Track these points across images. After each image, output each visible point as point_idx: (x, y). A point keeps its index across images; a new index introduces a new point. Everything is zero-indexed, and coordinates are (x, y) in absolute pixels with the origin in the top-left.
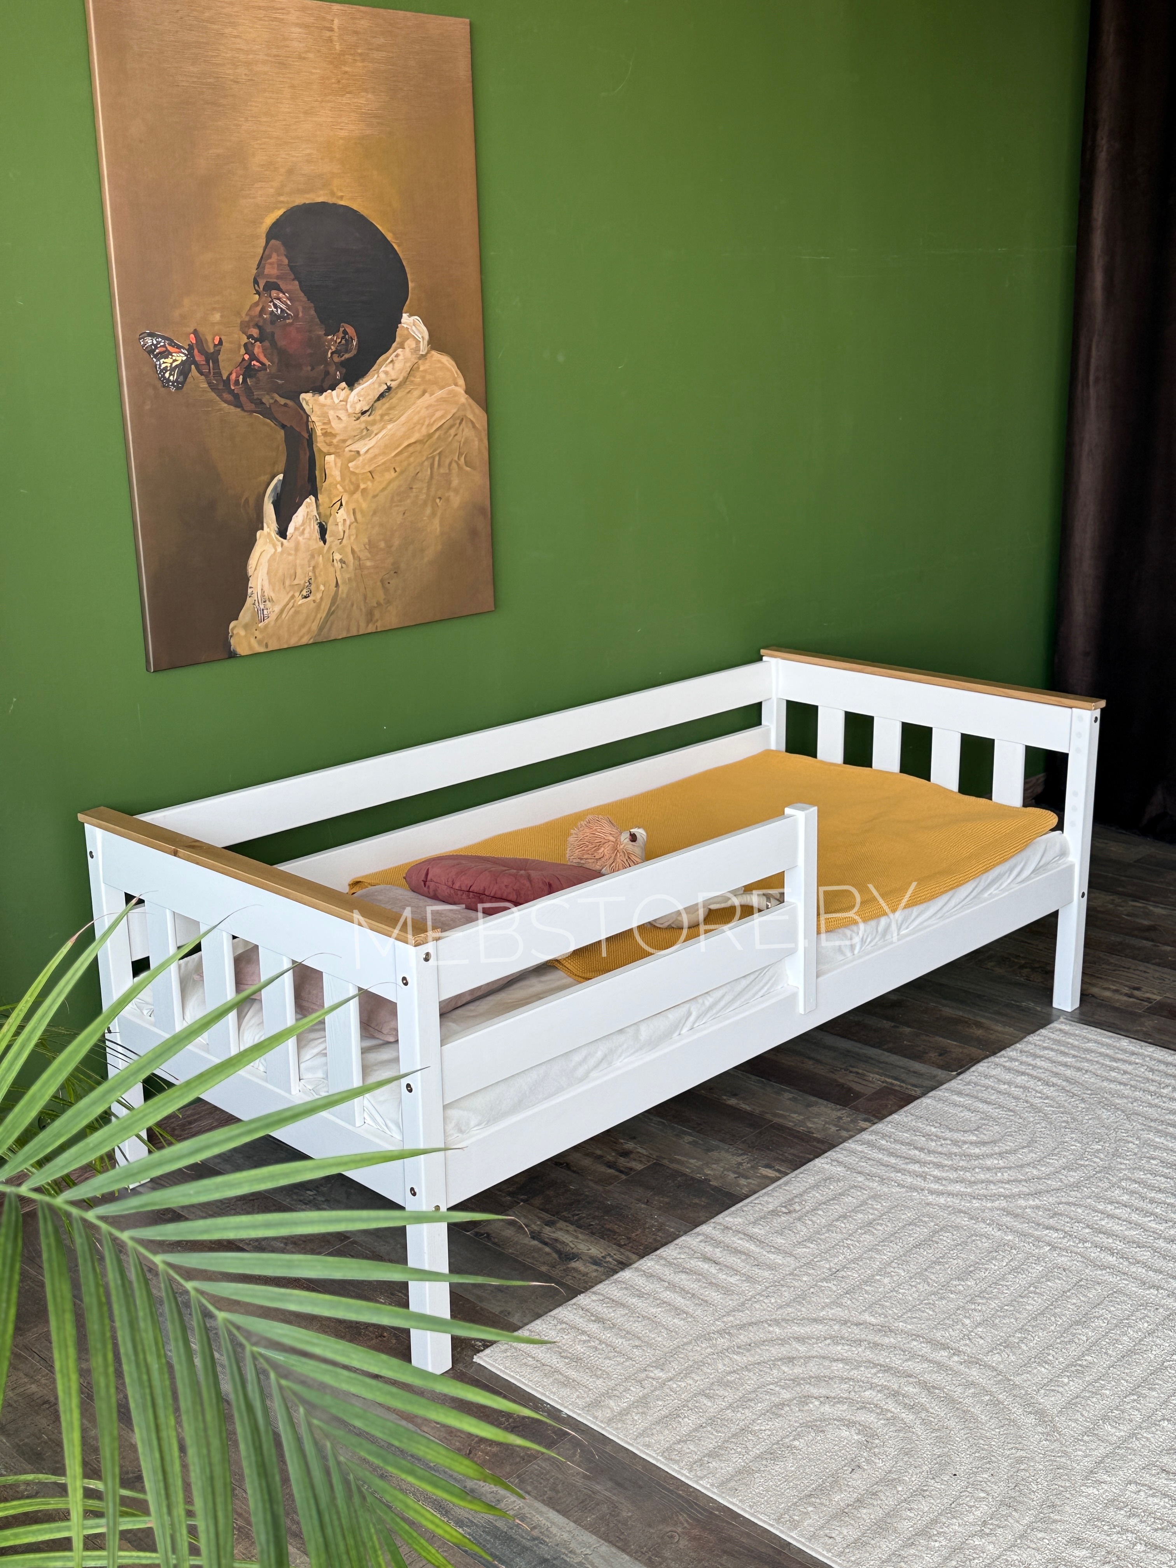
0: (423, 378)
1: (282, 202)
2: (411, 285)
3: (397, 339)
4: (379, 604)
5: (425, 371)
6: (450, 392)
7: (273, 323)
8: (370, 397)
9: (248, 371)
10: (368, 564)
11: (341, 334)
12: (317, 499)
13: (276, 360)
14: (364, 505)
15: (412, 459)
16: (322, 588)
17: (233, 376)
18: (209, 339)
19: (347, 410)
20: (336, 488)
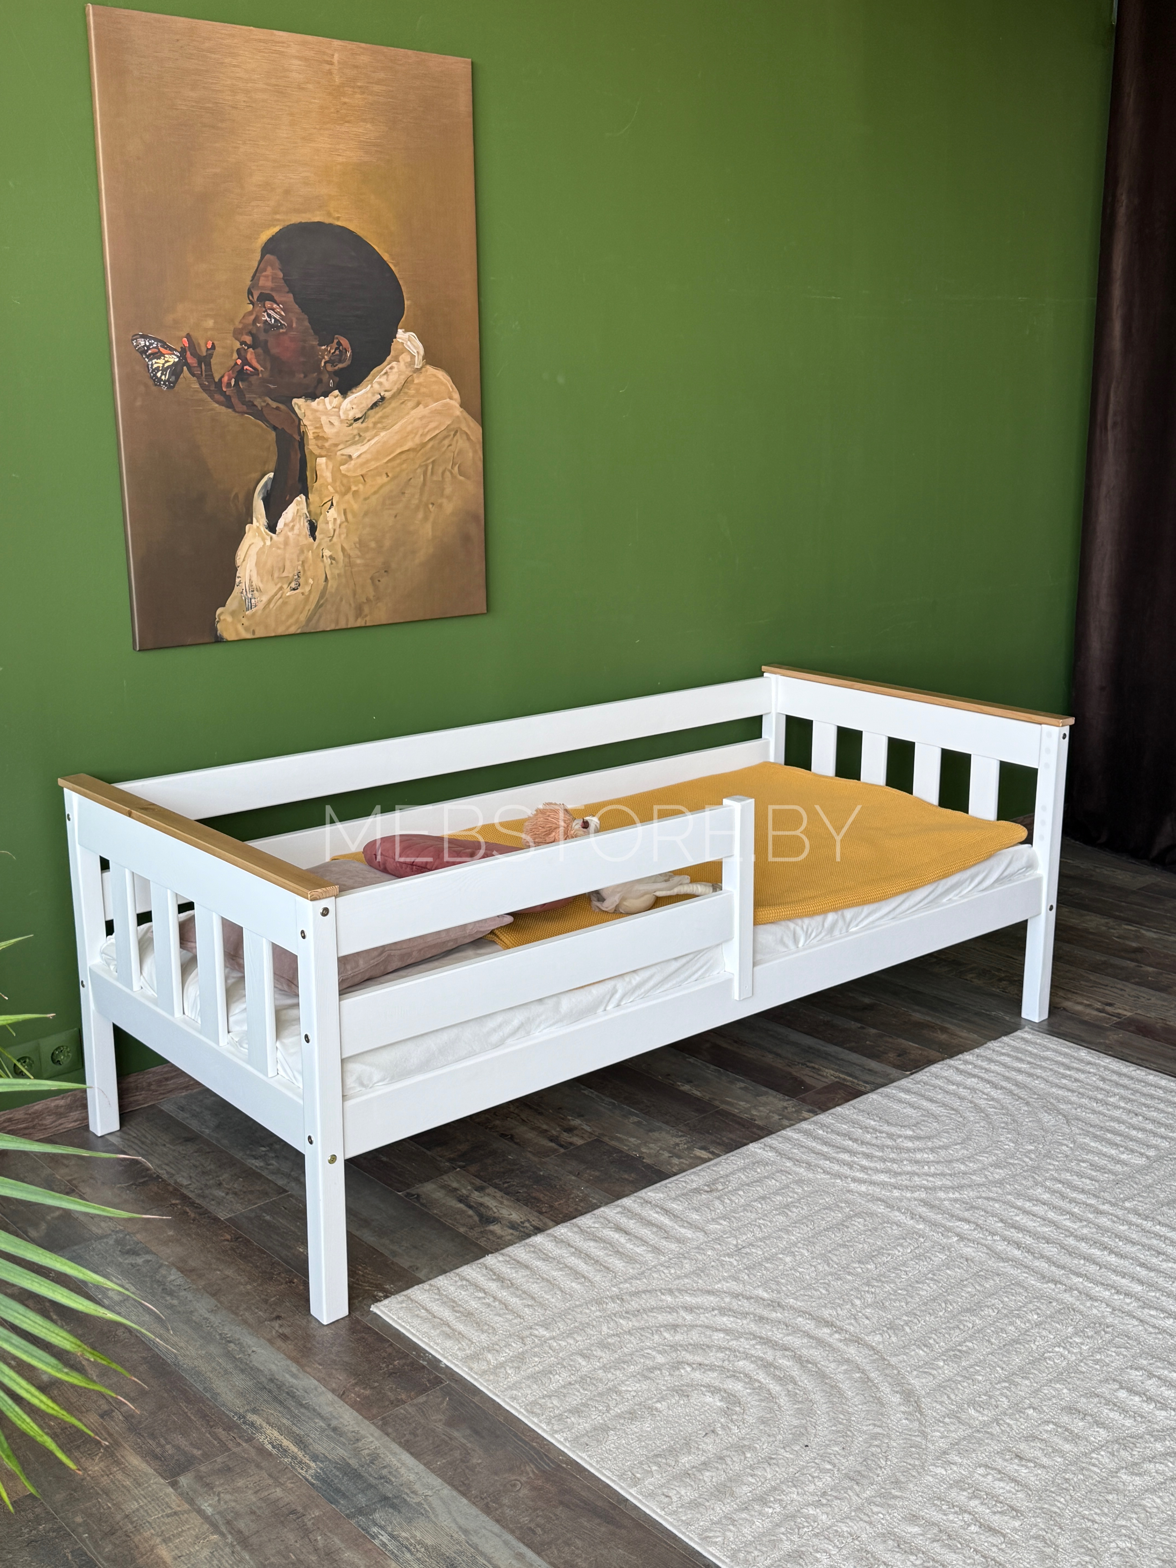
0: (417, 390)
1: (278, 220)
2: (407, 303)
3: (392, 353)
4: (368, 600)
5: (420, 384)
6: (445, 405)
7: (266, 331)
8: (364, 405)
9: (241, 375)
10: (359, 561)
11: (335, 345)
12: (307, 498)
13: (269, 365)
14: (355, 506)
15: (404, 466)
16: (311, 581)
17: (225, 379)
18: (202, 343)
19: (339, 416)
20: (327, 489)
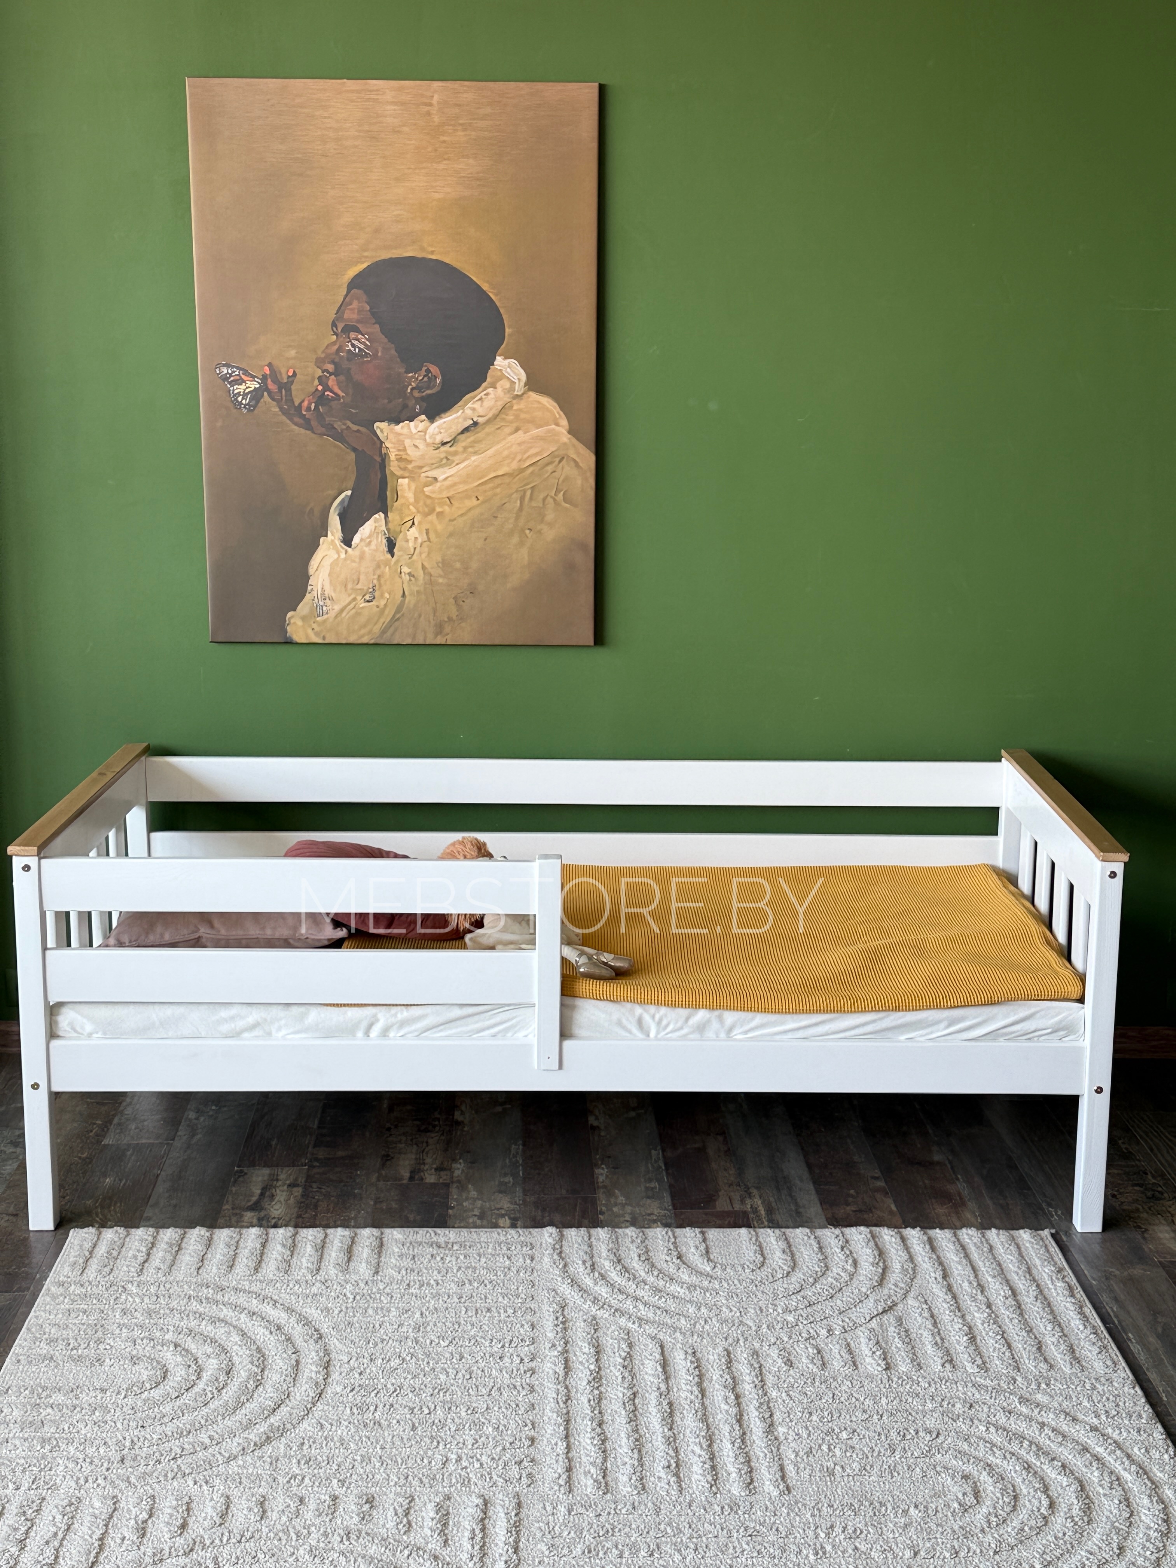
0: (517, 417)
1: (366, 257)
2: (508, 331)
3: (489, 379)
4: (450, 619)
5: (520, 410)
6: (549, 431)
7: (349, 360)
8: (454, 430)
9: (321, 399)
10: (441, 580)
11: (423, 372)
12: (386, 516)
13: (351, 391)
14: (439, 527)
15: (498, 490)
16: (387, 595)
17: (306, 404)
18: (283, 371)
19: (425, 440)
20: (409, 508)
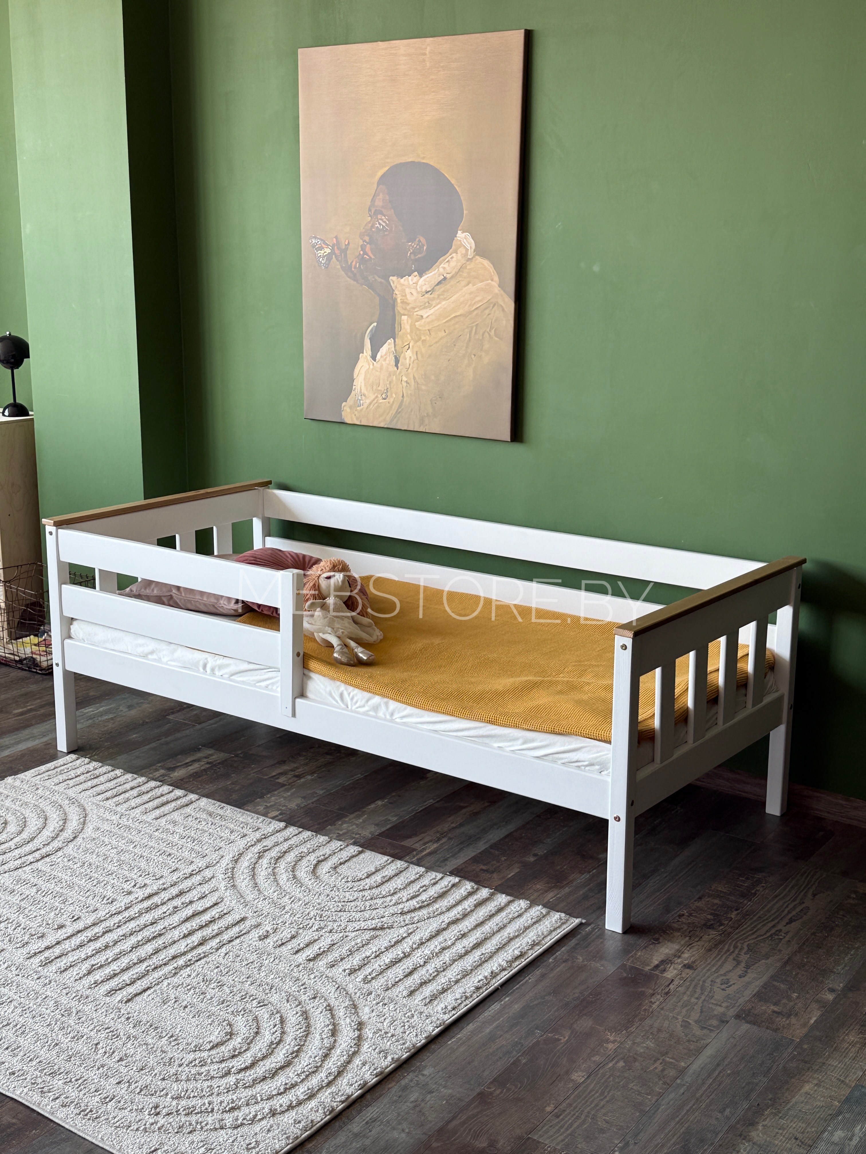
0: (469, 274)
5: (471, 269)
6: (488, 285)
7: (377, 233)
8: (433, 282)
10: (423, 388)
11: (417, 242)
12: (395, 341)
18: (343, 241)
19: (417, 289)
20: (407, 337)
